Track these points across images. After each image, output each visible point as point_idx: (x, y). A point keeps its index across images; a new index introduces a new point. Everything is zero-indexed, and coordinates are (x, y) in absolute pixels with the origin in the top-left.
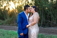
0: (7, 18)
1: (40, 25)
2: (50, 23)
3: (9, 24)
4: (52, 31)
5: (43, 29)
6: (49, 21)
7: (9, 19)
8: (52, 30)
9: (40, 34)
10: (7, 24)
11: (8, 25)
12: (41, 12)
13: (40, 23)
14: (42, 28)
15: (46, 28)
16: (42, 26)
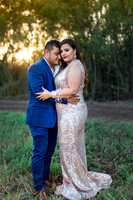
0: (7, 81)
1: (90, 96)
2: (113, 90)
3: (13, 95)
4: (122, 112)
5: (98, 106)
6: (112, 86)
7: (12, 83)
8: (120, 108)
9: (93, 121)
10: (6, 94)
11: (10, 97)
12: (90, 65)
13: (90, 91)
14: (96, 103)
15: (104, 104)
16: (95, 99)
